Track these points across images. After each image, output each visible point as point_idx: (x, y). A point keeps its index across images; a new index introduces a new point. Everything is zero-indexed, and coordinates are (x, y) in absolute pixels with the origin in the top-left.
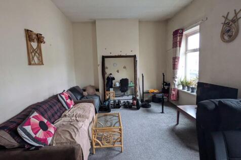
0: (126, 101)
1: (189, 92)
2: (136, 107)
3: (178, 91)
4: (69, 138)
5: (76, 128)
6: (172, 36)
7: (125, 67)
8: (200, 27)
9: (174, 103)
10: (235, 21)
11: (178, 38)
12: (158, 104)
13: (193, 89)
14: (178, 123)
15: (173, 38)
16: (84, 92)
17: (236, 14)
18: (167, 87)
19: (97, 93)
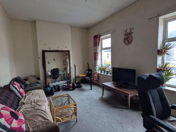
0: (63, 85)
1: (106, 74)
2: (72, 88)
3: (98, 74)
4: (43, 120)
5: (43, 111)
6: (93, 39)
7: (54, 60)
8: (111, 35)
9: (95, 82)
10: (130, 33)
11: (98, 40)
12: (86, 84)
13: (107, 72)
14: (103, 95)
15: (94, 40)
16: (26, 82)
17: (131, 30)
18: (90, 72)
19: (38, 81)
